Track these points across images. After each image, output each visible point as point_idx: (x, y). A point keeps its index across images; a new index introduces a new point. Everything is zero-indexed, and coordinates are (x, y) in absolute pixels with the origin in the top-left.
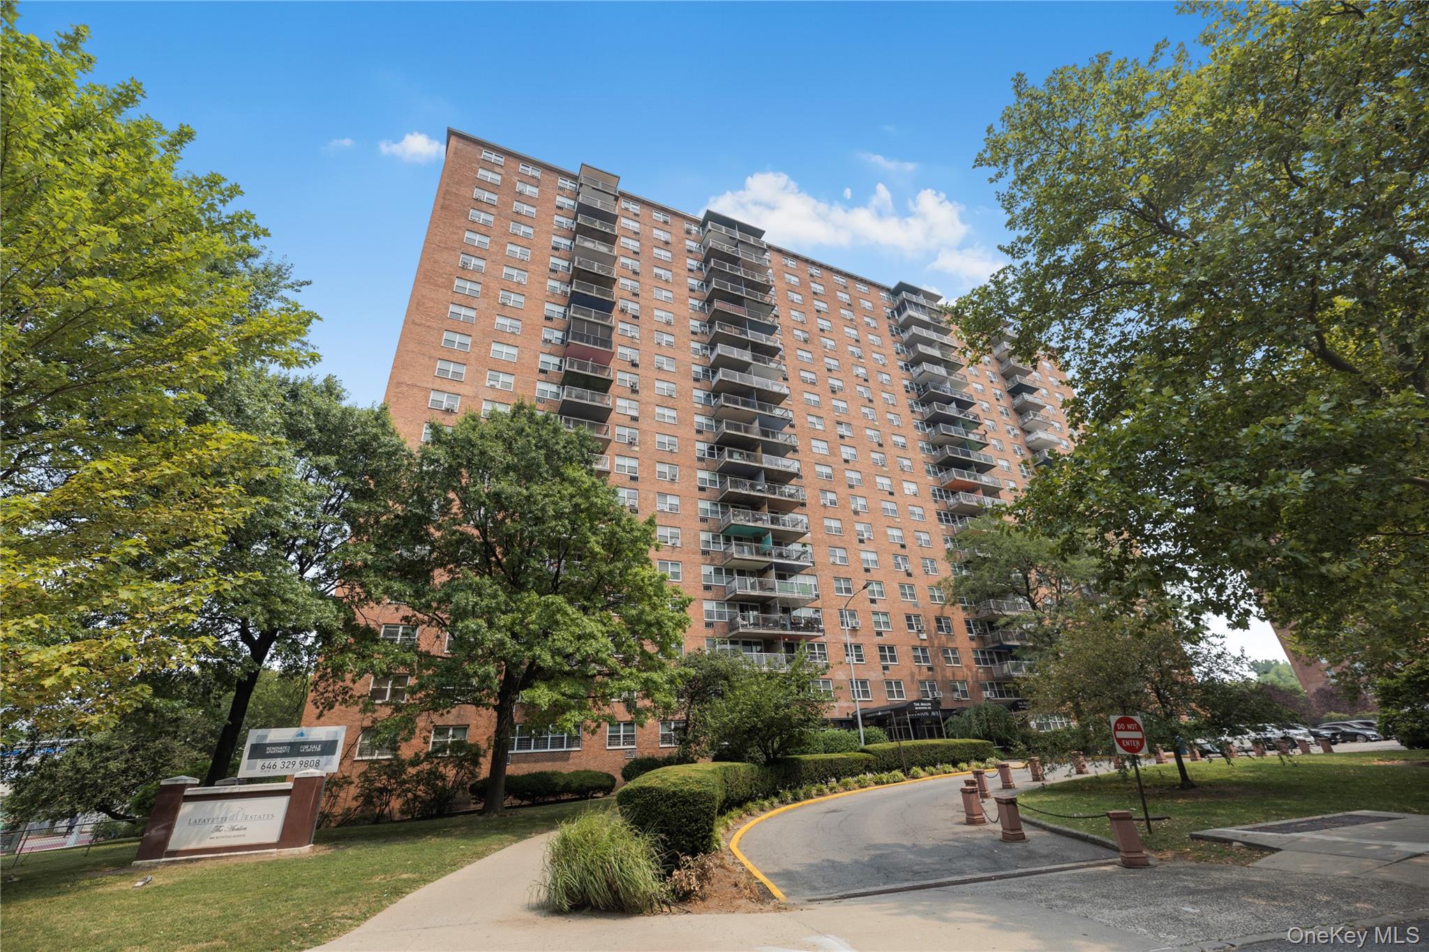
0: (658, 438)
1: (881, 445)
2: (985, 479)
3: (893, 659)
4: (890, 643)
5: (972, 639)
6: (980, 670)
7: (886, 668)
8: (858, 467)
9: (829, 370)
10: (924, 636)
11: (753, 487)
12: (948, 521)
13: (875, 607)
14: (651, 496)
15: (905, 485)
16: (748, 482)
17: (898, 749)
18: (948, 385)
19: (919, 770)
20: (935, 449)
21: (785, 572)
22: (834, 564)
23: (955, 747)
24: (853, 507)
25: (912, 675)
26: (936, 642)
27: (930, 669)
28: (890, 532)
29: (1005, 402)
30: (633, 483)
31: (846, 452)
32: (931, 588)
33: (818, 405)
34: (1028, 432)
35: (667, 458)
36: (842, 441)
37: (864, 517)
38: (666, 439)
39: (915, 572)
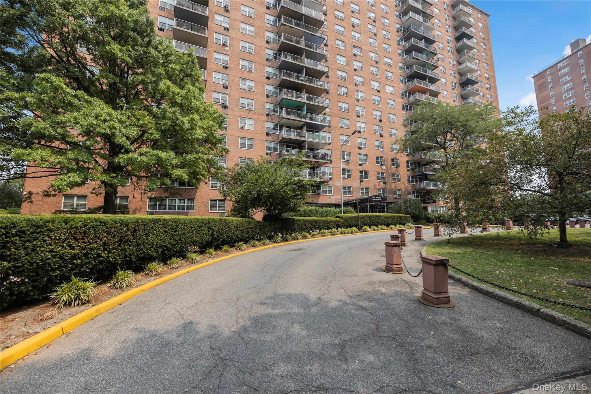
0: (242, 44)
1: (377, 63)
2: (432, 87)
3: (366, 177)
4: (366, 170)
5: (408, 170)
6: (409, 186)
7: (362, 181)
8: (362, 74)
9: (353, 12)
10: (384, 167)
11: (298, 78)
12: (407, 110)
13: (360, 151)
14: (237, 79)
15: (387, 87)
16: (294, 74)
17: (357, 217)
18: (422, 28)
19: (367, 228)
20: (407, 68)
21: (313, 128)
22: (341, 127)
23: (390, 217)
24: (356, 97)
25: (375, 186)
26: (390, 172)
27: (384, 183)
28: (375, 112)
29: (453, 45)
30: (225, 70)
31: (357, 65)
32: (392, 144)
33: (343, 34)
34: (460, 63)
35: (247, 57)
36: (355, 58)
37: (361, 103)
38: (247, 45)
39: (385, 135)
